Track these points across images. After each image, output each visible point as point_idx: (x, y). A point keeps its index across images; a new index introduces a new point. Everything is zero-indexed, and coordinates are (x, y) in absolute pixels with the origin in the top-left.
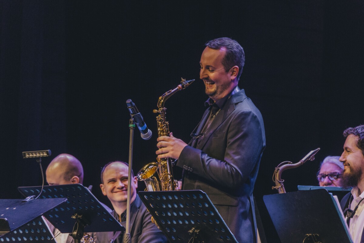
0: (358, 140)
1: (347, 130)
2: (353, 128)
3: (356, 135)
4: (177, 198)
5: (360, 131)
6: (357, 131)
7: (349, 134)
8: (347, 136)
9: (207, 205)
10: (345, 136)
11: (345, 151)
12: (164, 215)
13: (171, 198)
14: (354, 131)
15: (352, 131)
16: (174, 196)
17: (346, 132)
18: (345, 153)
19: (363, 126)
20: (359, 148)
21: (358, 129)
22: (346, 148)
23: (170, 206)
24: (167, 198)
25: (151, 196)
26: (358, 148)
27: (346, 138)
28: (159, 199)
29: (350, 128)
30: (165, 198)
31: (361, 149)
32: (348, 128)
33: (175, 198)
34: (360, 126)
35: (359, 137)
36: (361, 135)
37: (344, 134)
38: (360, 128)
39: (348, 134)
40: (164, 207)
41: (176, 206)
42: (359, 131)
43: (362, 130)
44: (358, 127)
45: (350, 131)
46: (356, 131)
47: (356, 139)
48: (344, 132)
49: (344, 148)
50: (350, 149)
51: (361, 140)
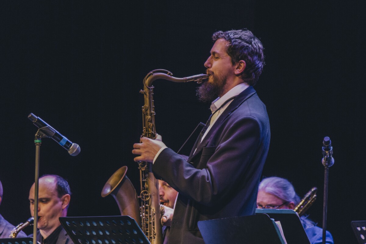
0: (229, 46)
1: (218, 33)
2: (224, 32)
3: (227, 40)
4: (102, 225)
5: (232, 36)
6: (229, 36)
7: (220, 38)
8: (216, 40)
9: (136, 233)
10: (214, 39)
11: (212, 55)
12: (88, 243)
13: (95, 225)
14: (225, 35)
15: (224, 35)
16: (99, 222)
17: (216, 36)
18: (212, 58)
19: (235, 31)
20: (229, 55)
21: (229, 34)
22: (214, 53)
23: (94, 233)
24: (92, 225)
25: (73, 222)
26: (227, 55)
27: (215, 41)
28: (82, 225)
29: (221, 32)
30: (89, 225)
31: (230, 56)
32: (218, 31)
33: (100, 224)
34: (232, 31)
35: (231, 43)
36: (233, 41)
37: (213, 37)
38: (232, 33)
39: (218, 38)
40: (88, 234)
41: (101, 233)
42: (230, 36)
43: (234, 35)
44: (229, 32)
45: (221, 34)
46: (227, 35)
47: (227, 44)
48: (214, 35)
49: (211, 52)
50: (218, 54)
51: (232, 46)
